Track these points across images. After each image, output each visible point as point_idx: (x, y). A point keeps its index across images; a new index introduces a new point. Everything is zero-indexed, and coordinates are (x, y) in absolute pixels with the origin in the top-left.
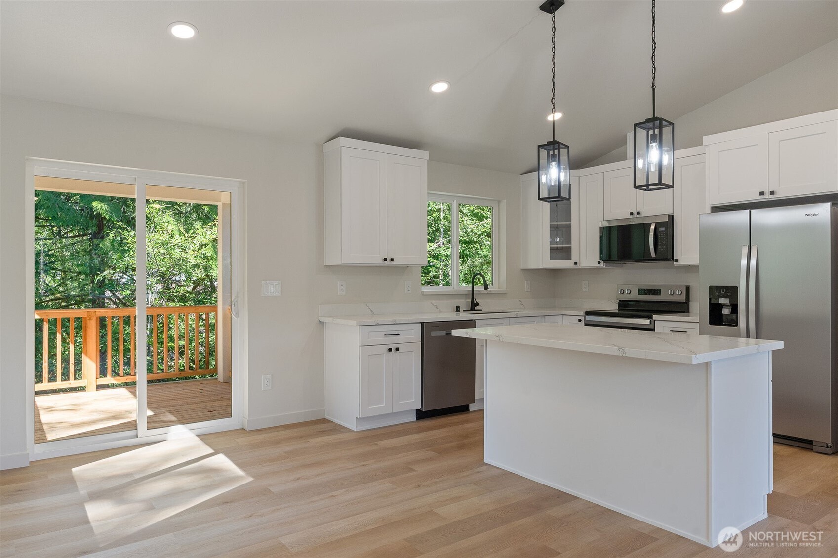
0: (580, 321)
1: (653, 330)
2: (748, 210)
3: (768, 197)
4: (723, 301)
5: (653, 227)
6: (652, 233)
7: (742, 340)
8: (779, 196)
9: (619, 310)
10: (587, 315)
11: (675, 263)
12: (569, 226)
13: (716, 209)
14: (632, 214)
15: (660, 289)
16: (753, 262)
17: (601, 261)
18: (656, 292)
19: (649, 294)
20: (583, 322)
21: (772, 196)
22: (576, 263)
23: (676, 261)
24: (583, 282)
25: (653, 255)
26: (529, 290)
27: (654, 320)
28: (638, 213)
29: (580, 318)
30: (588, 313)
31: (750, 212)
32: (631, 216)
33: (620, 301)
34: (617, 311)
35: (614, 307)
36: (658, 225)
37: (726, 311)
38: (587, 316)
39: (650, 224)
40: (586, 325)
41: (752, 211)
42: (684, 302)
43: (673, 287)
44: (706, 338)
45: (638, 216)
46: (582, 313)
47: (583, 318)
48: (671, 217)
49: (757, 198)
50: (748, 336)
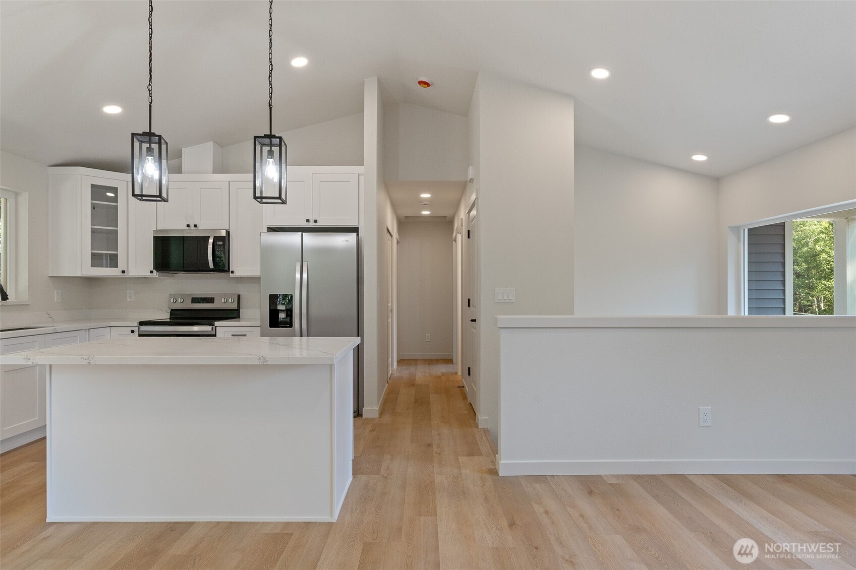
0: (133, 332)
1: (215, 335)
2: (300, 233)
3: (312, 224)
4: (280, 307)
5: (211, 241)
6: (210, 247)
7: (297, 339)
8: (321, 224)
9: (170, 318)
10: (142, 325)
11: (231, 275)
12: (116, 232)
13: (271, 230)
14: (188, 226)
15: (214, 298)
16: (305, 276)
17: (154, 270)
18: (211, 300)
19: (203, 303)
20: (136, 333)
21: (314, 224)
22: (123, 272)
23: (232, 272)
24: (128, 291)
25: (211, 266)
26: (59, 301)
27: (216, 327)
28: (195, 226)
29: (133, 329)
30: (142, 323)
31: (302, 234)
32: (188, 228)
33: (172, 310)
34: (169, 320)
35: (166, 316)
36: (216, 239)
37: (282, 316)
38: (141, 327)
39: (208, 237)
40: (140, 335)
41: (303, 233)
42: (236, 309)
43: (225, 296)
44: (266, 339)
45: (195, 228)
46: (136, 324)
47: (136, 329)
48: (228, 233)
49: (303, 224)
50: (301, 335)
